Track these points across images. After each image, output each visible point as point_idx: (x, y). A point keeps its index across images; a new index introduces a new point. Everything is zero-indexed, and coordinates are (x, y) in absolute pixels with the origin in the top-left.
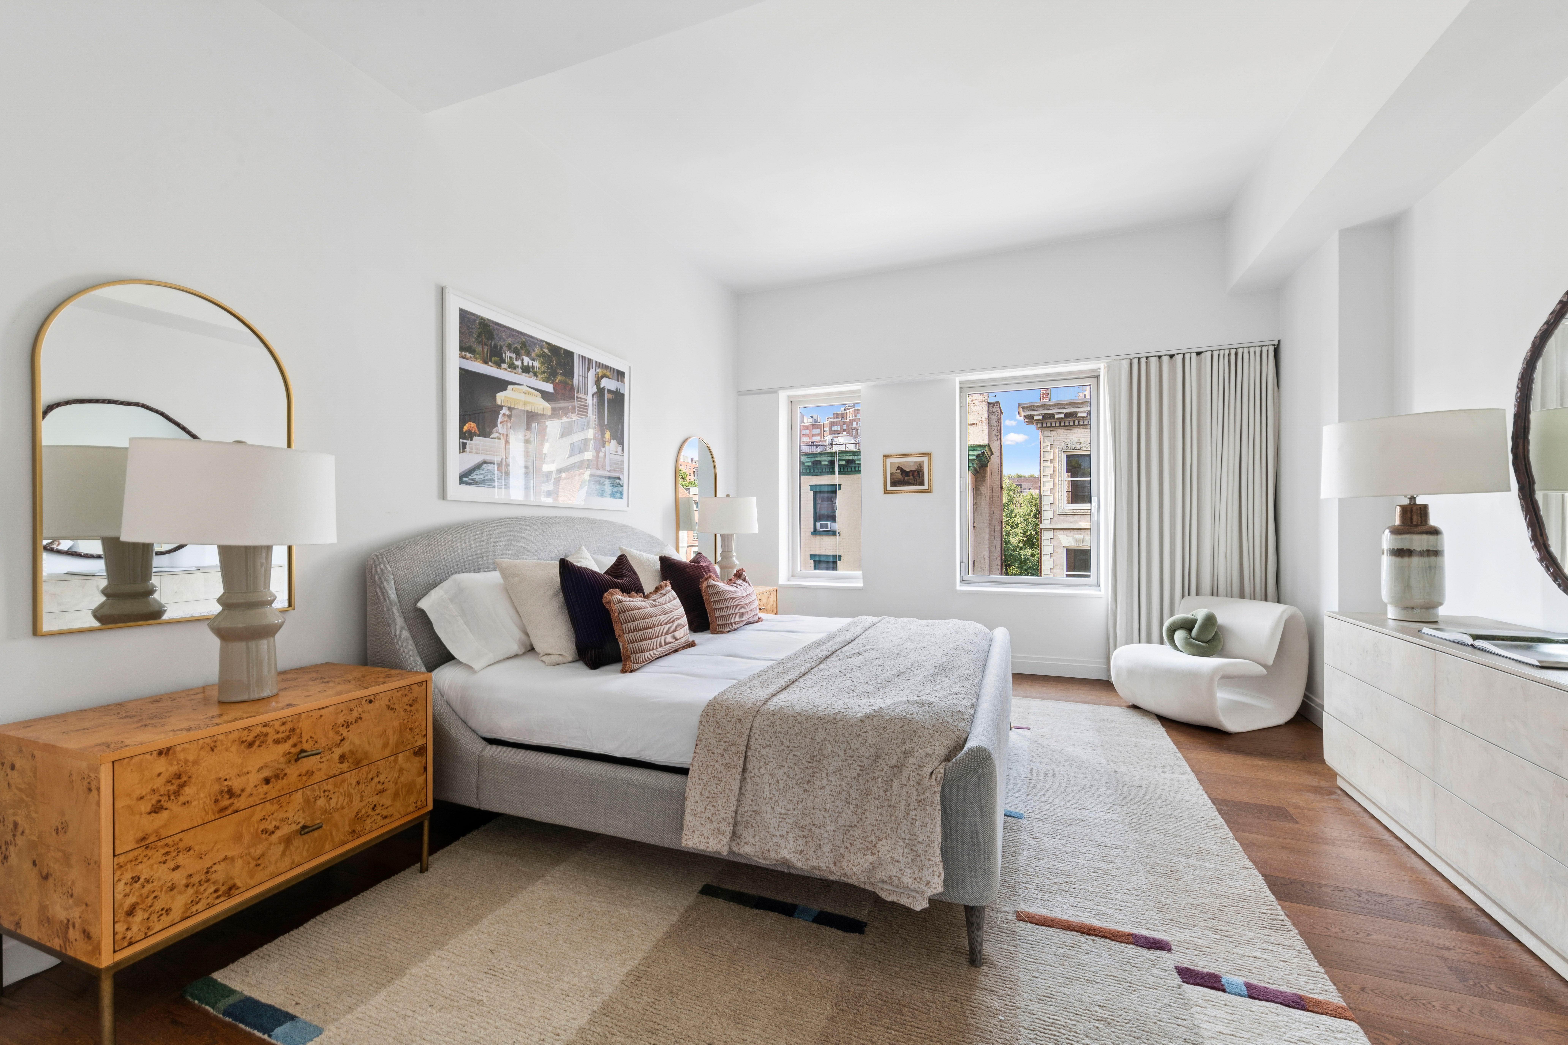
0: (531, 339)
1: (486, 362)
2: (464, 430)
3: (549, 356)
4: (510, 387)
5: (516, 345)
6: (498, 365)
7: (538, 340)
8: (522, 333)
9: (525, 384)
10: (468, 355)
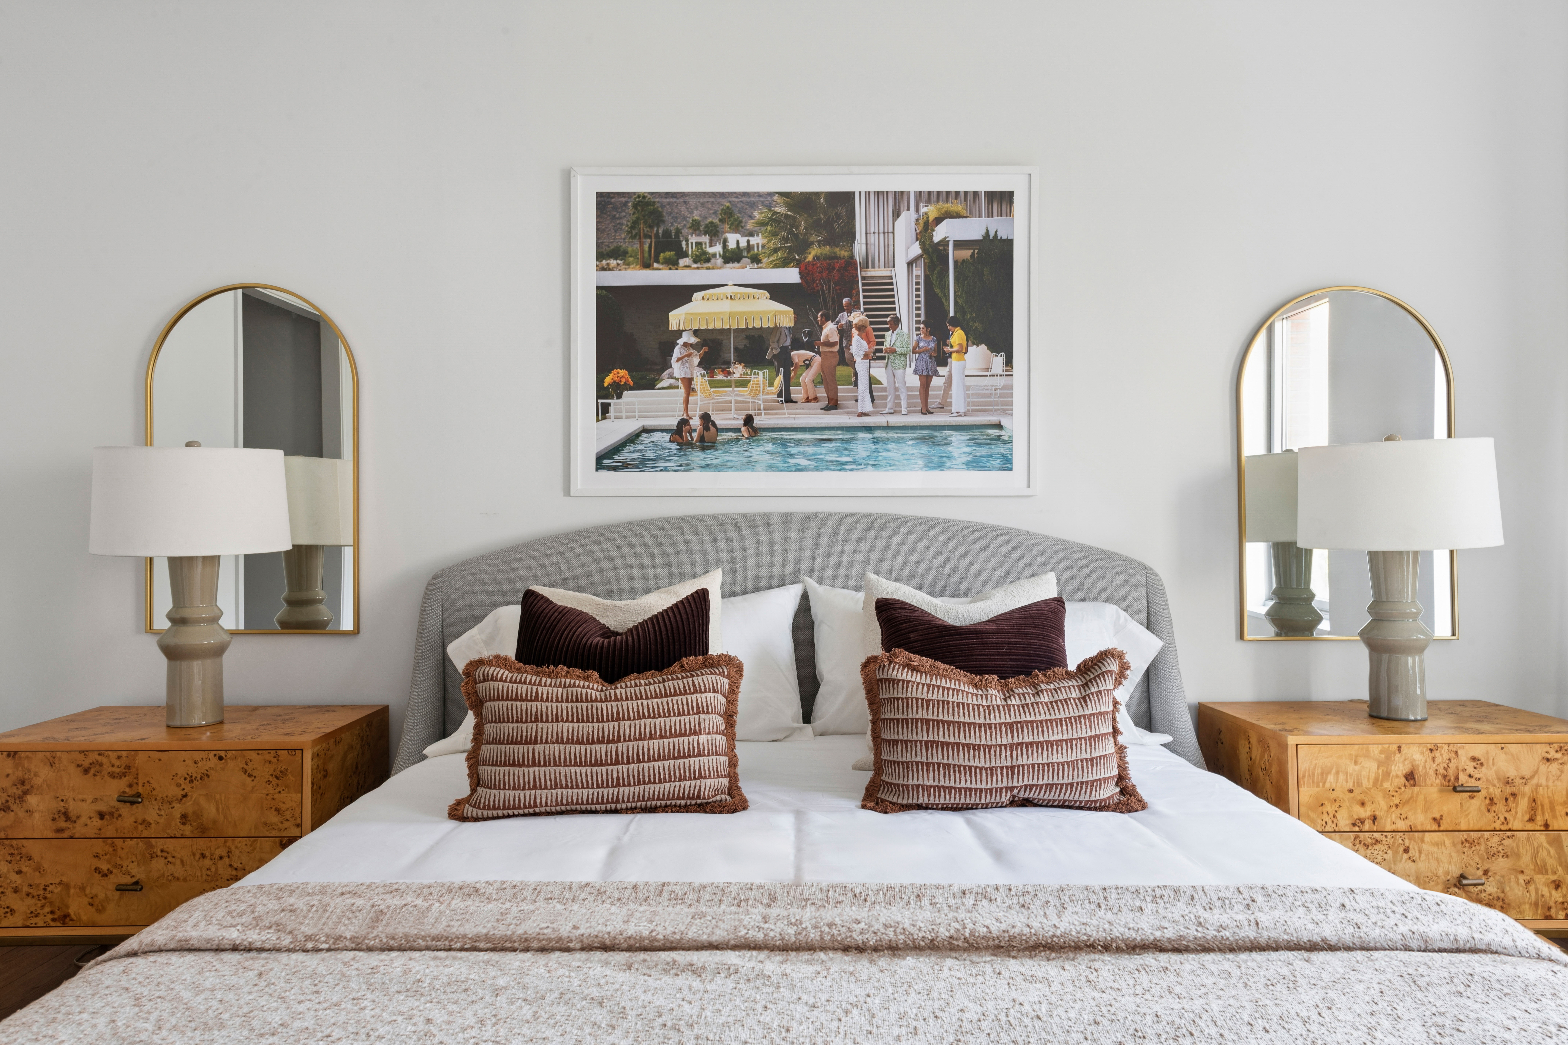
0: (744, 199)
1: (647, 266)
2: (606, 384)
3: (787, 216)
4: (697, 296)
5: (710, 220)
6: (672, 264)
7: (759, 195)
8: (722, 195)
9: (730, 283)
10: (613, 262)
